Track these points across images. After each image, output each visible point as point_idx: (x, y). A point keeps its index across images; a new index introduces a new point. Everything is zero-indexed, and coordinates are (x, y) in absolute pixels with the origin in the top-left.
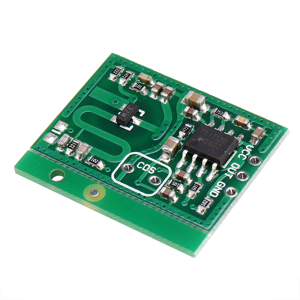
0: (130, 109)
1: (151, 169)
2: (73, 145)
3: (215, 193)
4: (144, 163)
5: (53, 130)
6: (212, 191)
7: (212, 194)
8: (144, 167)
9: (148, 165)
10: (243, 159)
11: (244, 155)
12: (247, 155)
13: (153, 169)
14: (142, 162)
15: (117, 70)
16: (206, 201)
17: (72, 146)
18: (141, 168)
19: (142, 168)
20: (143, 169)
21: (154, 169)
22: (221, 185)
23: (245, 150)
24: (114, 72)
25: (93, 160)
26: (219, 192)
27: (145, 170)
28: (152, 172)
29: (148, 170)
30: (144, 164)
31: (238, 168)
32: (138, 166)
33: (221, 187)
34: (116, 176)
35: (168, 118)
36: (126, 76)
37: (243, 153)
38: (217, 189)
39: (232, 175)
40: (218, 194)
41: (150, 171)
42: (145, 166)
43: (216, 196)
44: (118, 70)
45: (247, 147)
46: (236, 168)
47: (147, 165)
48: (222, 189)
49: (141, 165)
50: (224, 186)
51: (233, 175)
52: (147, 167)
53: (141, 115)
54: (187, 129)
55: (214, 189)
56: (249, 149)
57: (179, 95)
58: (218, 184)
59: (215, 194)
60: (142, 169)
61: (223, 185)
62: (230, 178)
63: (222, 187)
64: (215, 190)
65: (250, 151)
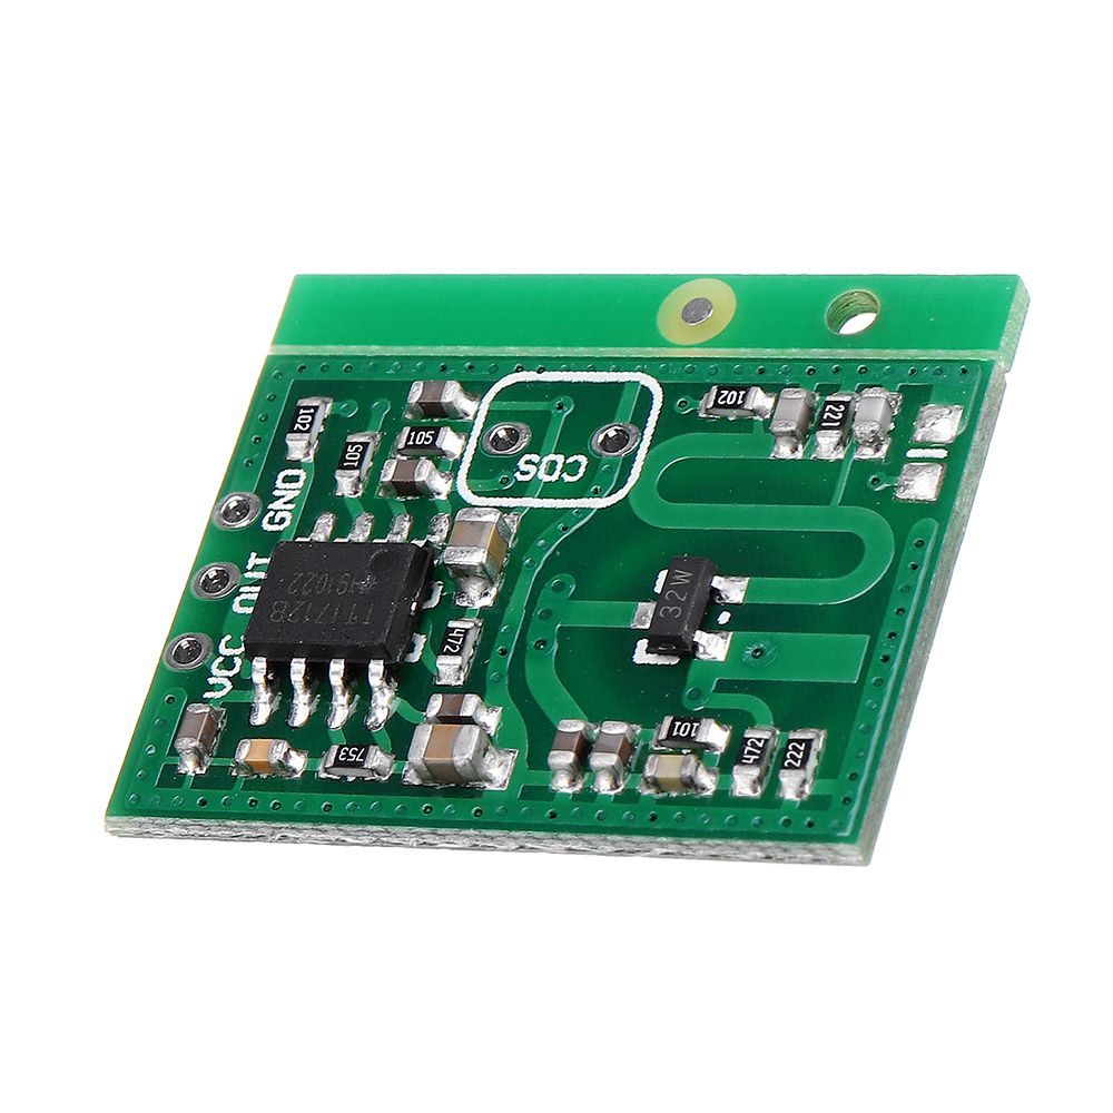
0: (671, 609)
1: (532, 469)
2: (832, 416)
3: (288, 485)
4: (567, 478)
5: (942, 454)
6: (300, 484)
7: (298, 477)
8: (559, 467)
9: (547, 478)
10: (228, 637)
11: (229, 652)
12: (221, 659)
13: (527, 473)
14: (575, 479)
15: (796, 760)
16: (301, 428)
17: (835, 414)
18: (571, 460)
19: (566, 459)
20: (560, 459)
21: (523, 473)
22: (277, 520)
23: (231, 674)
24: (802, 748)
25: (738, 395)
26: (276, 493)
27: (552, 457)
28: (527, 462)
29: (540, 462)
30: (565, 475)
31: (238, 599)
32: (583, 460)
33: (276, 511)
34: (646, 394)
35: (543, 677)
36: (750, 753)
37: (237, 660)
38: (285, 499)
39: (249, 567)
40: (279, 483)
41: (533, 463)
42: (557, 473)
43: (281, 475)
44: (789, 764)
45: (229, 686)
46: (243, 597)
47: (555, 477)
48: (270, 506)
49: (572, 468)
50: (266, 519)
51: (247, 571)
52: (550, 472)
53: (643, 644)
54: (450, 644)
55: (297, 493)
56: (219, 681)
57: (535, 779)
58: (288, 516)
59: (287, 479)
60: (562, 457)
61: (271, 521)
62: (253, 555)
63: (271, 514)
64: (290, 495)
65: (212, 676)
